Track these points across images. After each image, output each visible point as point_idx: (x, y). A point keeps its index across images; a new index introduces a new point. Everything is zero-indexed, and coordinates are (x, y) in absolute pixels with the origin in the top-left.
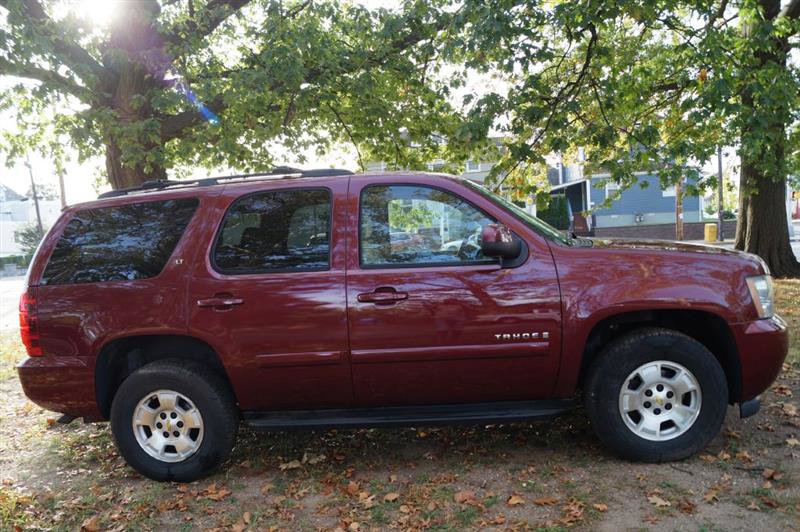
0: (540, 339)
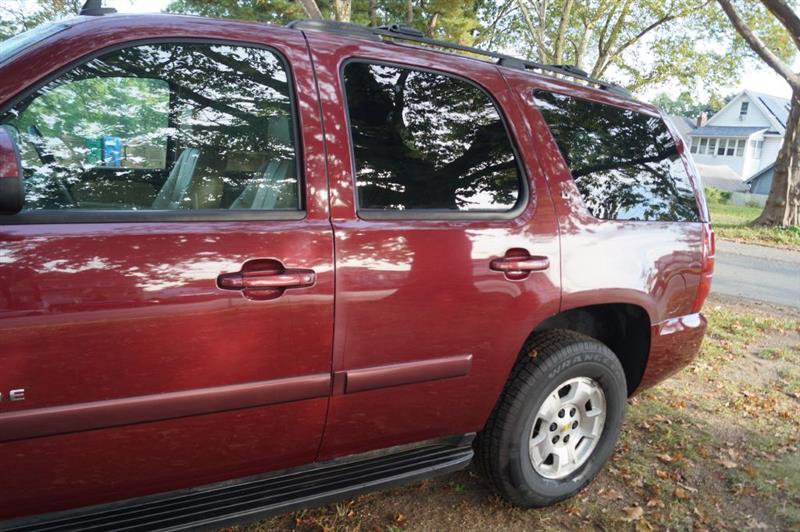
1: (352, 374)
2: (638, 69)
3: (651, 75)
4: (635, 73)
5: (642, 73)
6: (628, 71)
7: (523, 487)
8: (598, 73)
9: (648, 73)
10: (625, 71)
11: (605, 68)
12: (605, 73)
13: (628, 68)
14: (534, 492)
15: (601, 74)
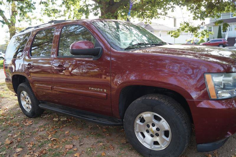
0: (103, 92)
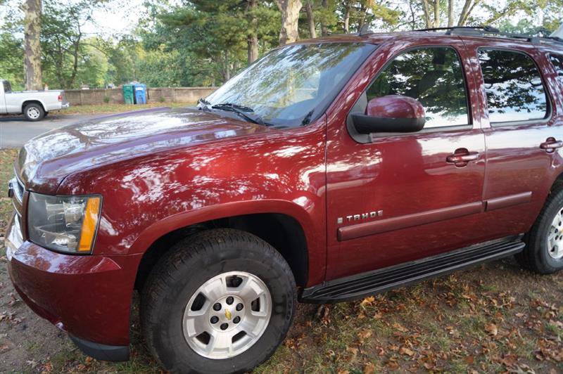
1: (490, 202)
2: (495, 7)
3: (505, 10)
4: (493, 9)
5: (498, 10)
6: (486, 9)
7: (545, 262)
8: (466, 13)
9: (502, 8)
10: (485, 9)
11: (472, 8)
12: (472, 12)
13: (487, 7)
14: (549, 265)
15: (469, 13)
